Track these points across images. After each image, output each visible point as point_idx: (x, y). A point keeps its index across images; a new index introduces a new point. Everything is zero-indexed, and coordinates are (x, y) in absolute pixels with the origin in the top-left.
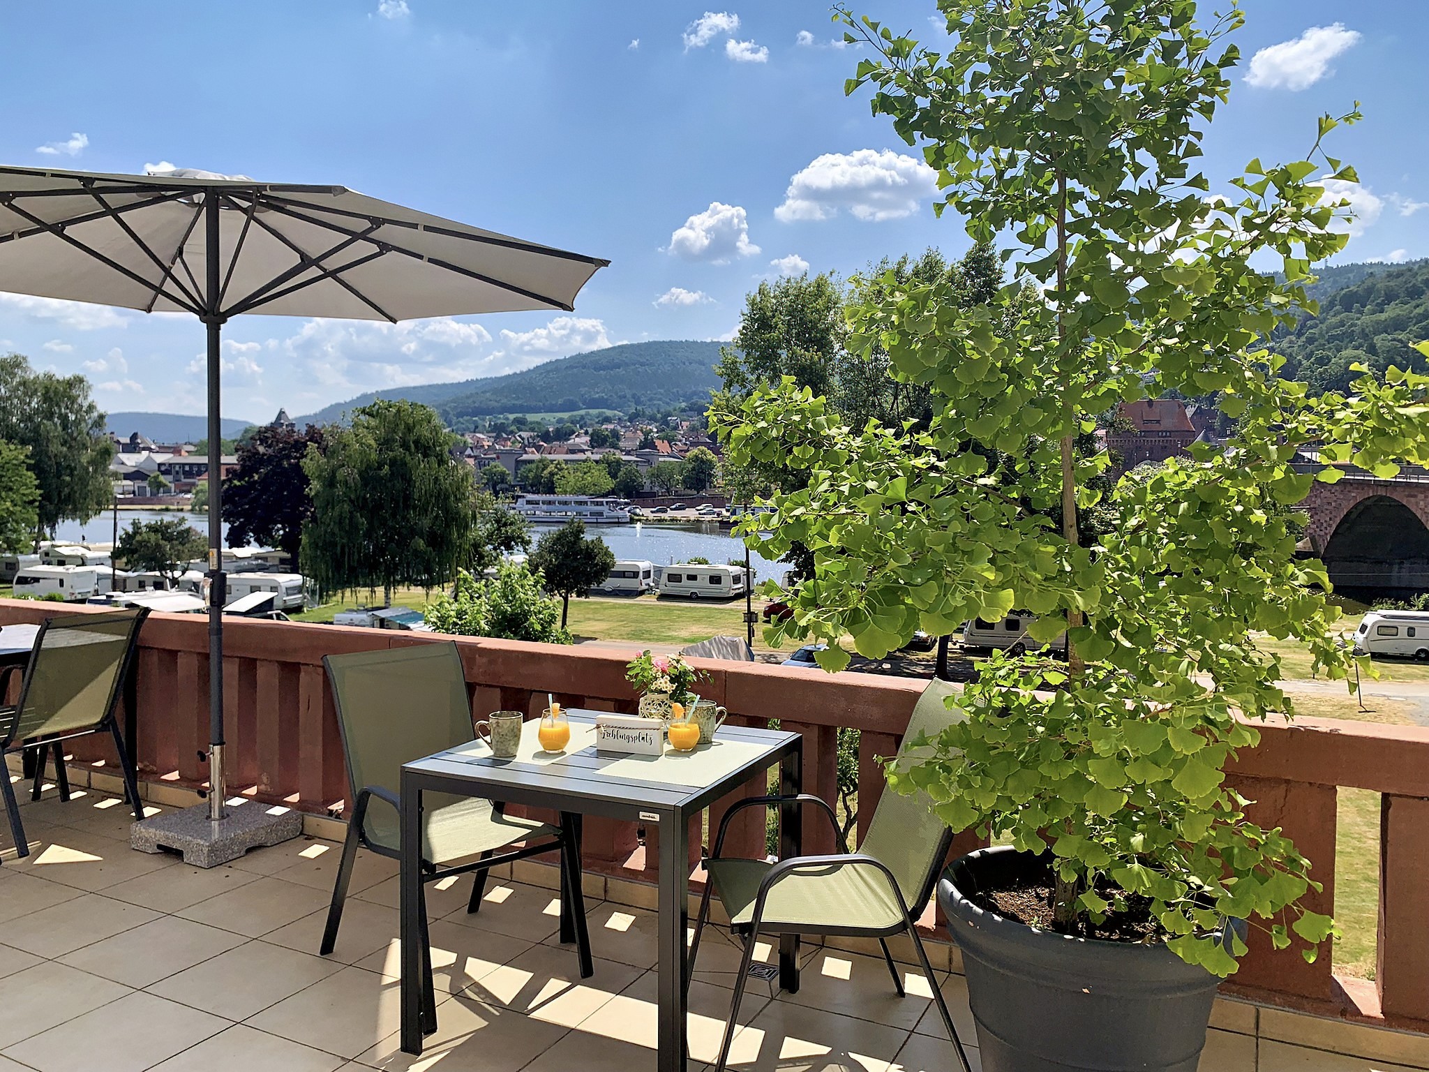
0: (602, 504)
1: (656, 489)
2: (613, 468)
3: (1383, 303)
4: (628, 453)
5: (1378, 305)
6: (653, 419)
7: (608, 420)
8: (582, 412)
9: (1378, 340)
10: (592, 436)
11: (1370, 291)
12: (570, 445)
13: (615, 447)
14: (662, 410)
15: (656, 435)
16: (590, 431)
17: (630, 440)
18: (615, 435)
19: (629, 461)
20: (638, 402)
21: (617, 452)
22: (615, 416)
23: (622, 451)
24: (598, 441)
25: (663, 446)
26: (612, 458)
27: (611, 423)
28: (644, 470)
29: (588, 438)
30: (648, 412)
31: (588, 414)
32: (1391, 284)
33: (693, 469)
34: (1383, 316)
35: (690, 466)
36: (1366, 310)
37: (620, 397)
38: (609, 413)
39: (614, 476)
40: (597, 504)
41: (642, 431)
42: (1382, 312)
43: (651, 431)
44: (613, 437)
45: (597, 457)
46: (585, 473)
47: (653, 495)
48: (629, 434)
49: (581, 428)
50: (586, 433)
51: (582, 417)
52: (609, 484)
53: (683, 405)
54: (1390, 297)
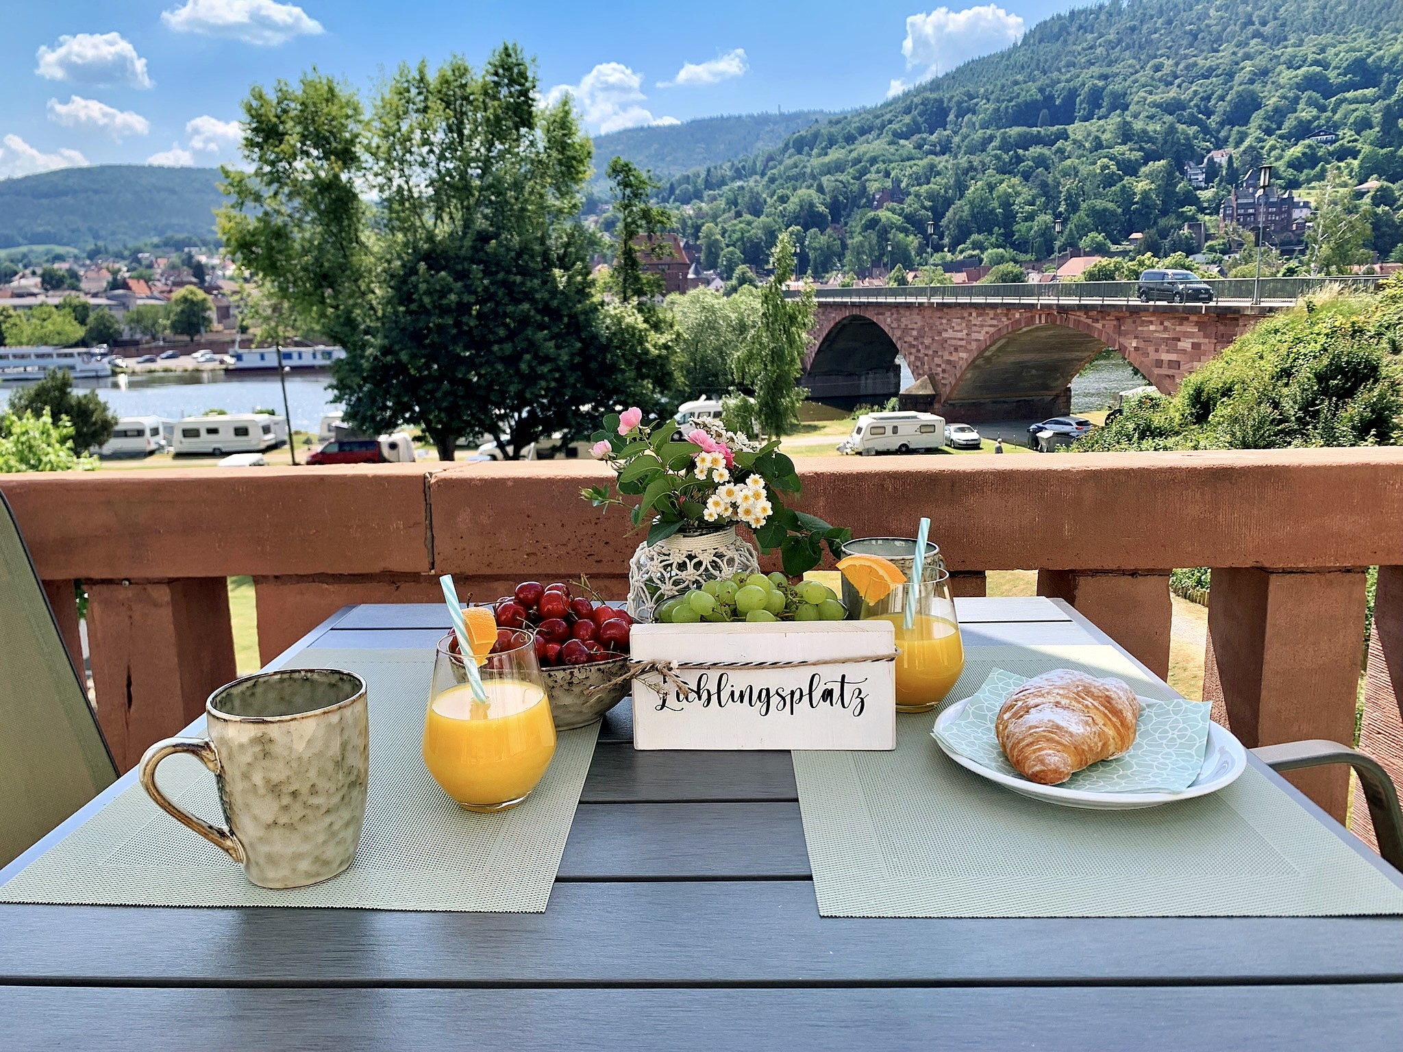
0: (71, 355)
1: (138, 336)
2: (81, 313)
3: (826, 147)
4: (95, 295)
5: (822, 149)
6: (119, 256)
7: (59, 258)
8: (24, 249)
9: (825, 180)
10: (43, 276)
11: (816, 136)
12: (14, 288)
13: (75, 288)
14: (130, 245)
15: (127, 275)
16: (39, 271)
17: (94, 281)
18: (74, 275)
19: (99, 306)
20: (96, 237)
21: (81, 295)
22: (68, 253)
23: (86, 294)
24: (51, 282)
25: (138, 287)
26: (76, 302)
27: (64, 261)
28: (119, 314)
29: (38, 280)
30: (112, 248)
31: (31, 251)
32: (832, 130)
33: (183, 311)
34: (827, 159)
35: (179, 309)
36: (813, 153)
37: (73, 231)
38: (59, 250)
39: (82, 322)
40: (66, 355)
41: (108, 269)
42: (826, 154)
43: (119, 270)
44: (71, 278)
45: (57, 301)
46: (44, 320)
47: (136, 343)
48: (91, 274)
49: (26, 267)
50: (34, 273)
51: (25, 256)
52: (80, 332)
53: (156, 240)
54: (832, 142)
